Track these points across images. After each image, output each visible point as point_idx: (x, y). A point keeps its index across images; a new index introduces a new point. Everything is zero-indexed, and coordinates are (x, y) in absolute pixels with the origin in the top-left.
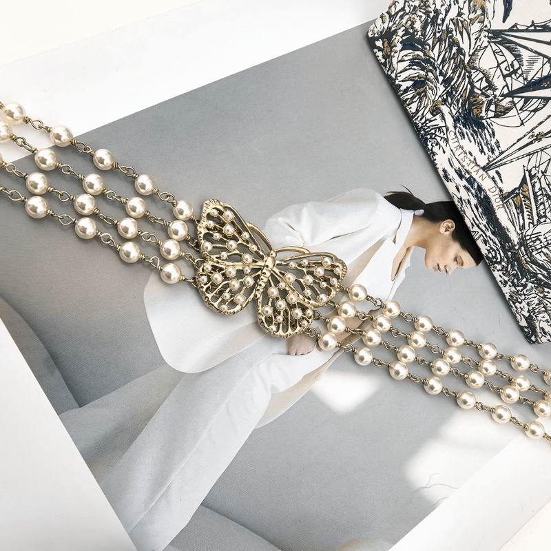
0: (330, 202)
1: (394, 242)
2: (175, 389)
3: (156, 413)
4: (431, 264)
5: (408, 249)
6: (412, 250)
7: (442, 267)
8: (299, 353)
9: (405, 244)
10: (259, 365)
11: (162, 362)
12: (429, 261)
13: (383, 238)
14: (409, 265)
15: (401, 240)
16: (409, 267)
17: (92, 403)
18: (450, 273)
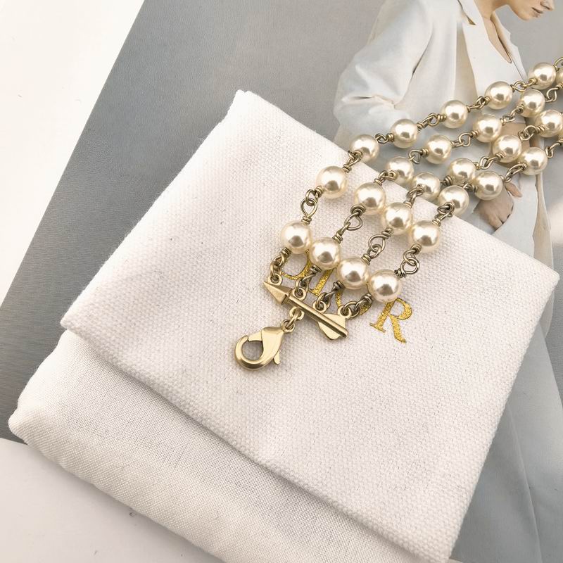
1: (472, 23)
4: (528, 14)
5: (492, 19)
6: (497, 17)
7: (540, 8)
8: (504, 218)
9: (484, 17)
12: (522, 12)
13: (458, 28)
14: (510, 34)
15: (477, 16)
16: (511, 36)
18: (552, 6)
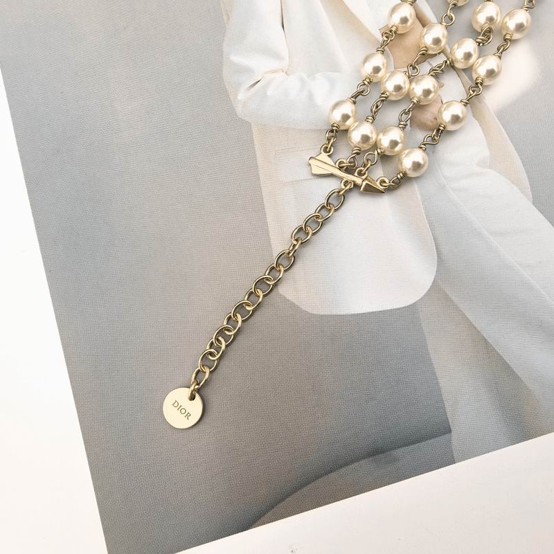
0: (228, 19)
2: (453, 298)
3: (482, 332)
10: (444, 176)
11: (412, 308)
17: (449, 415)
